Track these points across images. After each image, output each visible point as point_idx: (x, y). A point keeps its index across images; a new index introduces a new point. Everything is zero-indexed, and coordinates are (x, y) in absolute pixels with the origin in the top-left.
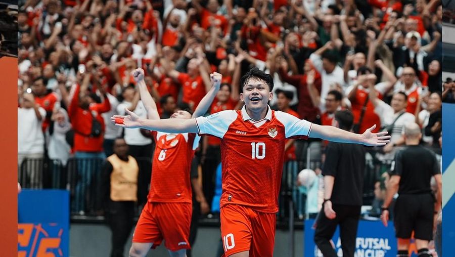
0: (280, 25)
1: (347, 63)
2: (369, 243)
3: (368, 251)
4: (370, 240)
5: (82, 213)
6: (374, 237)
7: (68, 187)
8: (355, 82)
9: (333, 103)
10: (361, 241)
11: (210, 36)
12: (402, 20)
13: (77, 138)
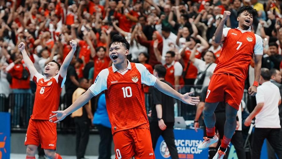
0: (137, 11)
1: (179, 34)
2: (193, 143)
3: (192, 148)
4: (194, 141)
5: (18, 126)
6: (196, 140)
7: (10, 111)
8: (184, 46)
9: (170, 59)
10: (188, 142)
11: (95, 18)
12: (212, 7)
13: (14, 80)
